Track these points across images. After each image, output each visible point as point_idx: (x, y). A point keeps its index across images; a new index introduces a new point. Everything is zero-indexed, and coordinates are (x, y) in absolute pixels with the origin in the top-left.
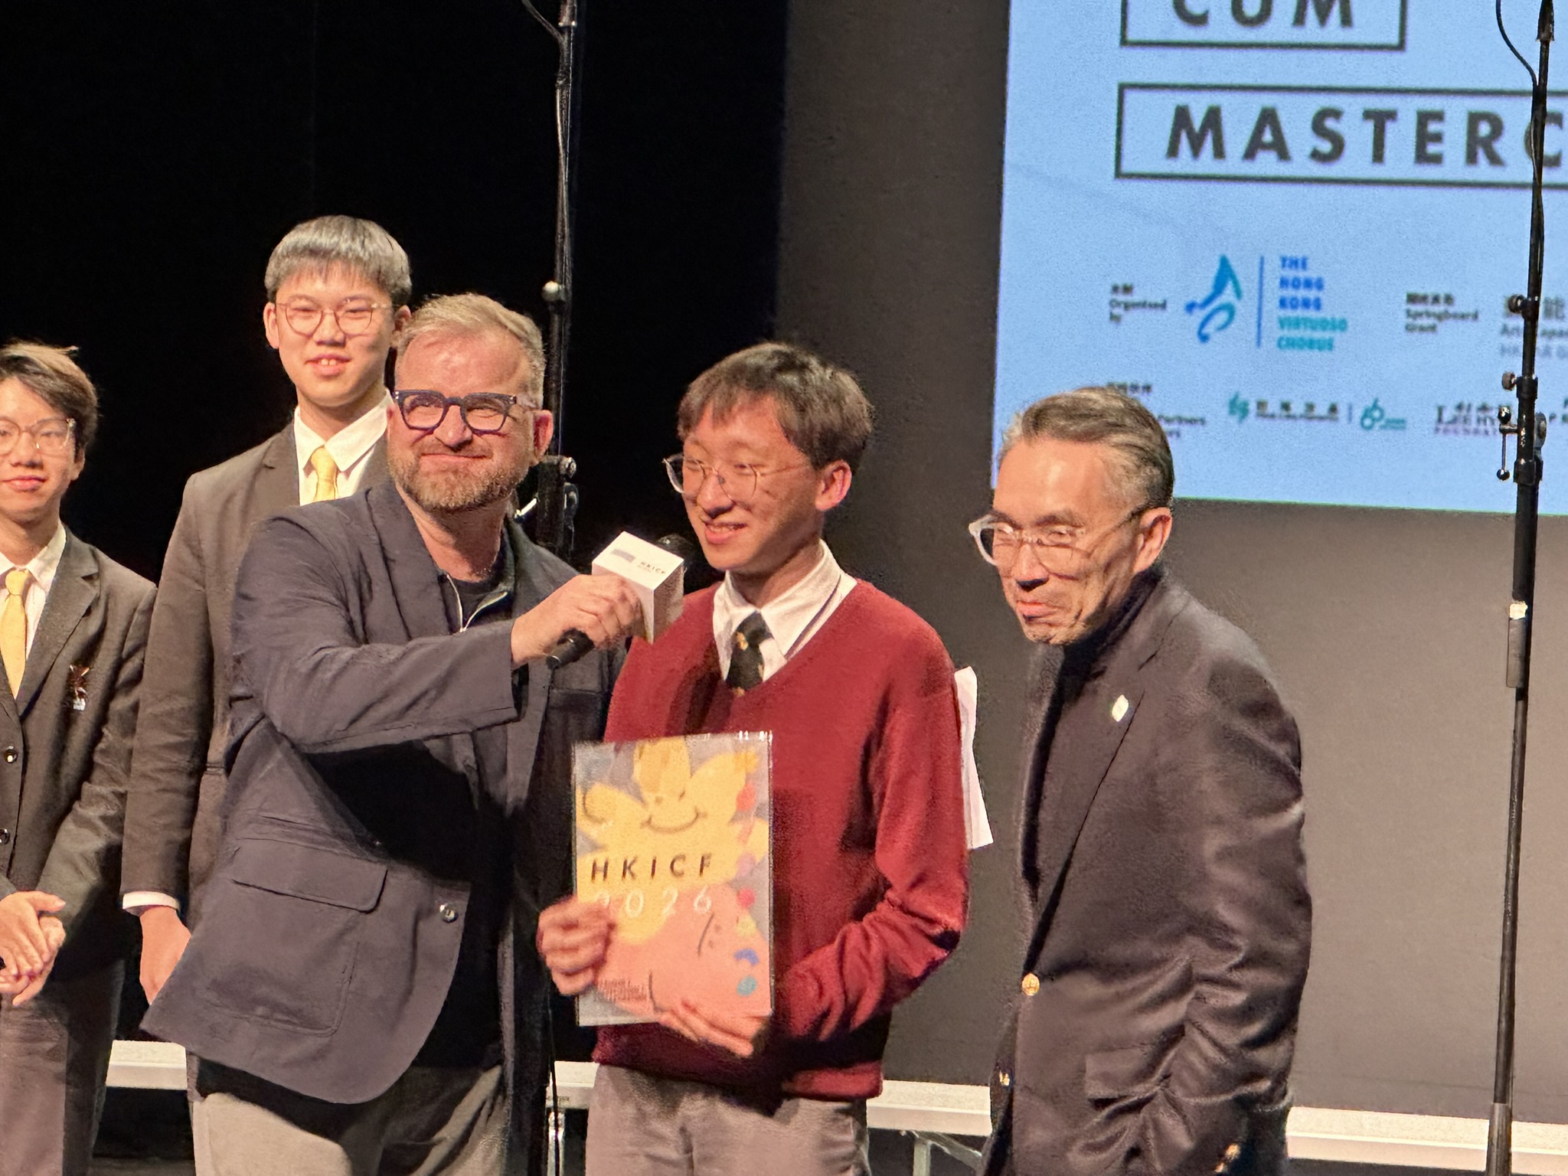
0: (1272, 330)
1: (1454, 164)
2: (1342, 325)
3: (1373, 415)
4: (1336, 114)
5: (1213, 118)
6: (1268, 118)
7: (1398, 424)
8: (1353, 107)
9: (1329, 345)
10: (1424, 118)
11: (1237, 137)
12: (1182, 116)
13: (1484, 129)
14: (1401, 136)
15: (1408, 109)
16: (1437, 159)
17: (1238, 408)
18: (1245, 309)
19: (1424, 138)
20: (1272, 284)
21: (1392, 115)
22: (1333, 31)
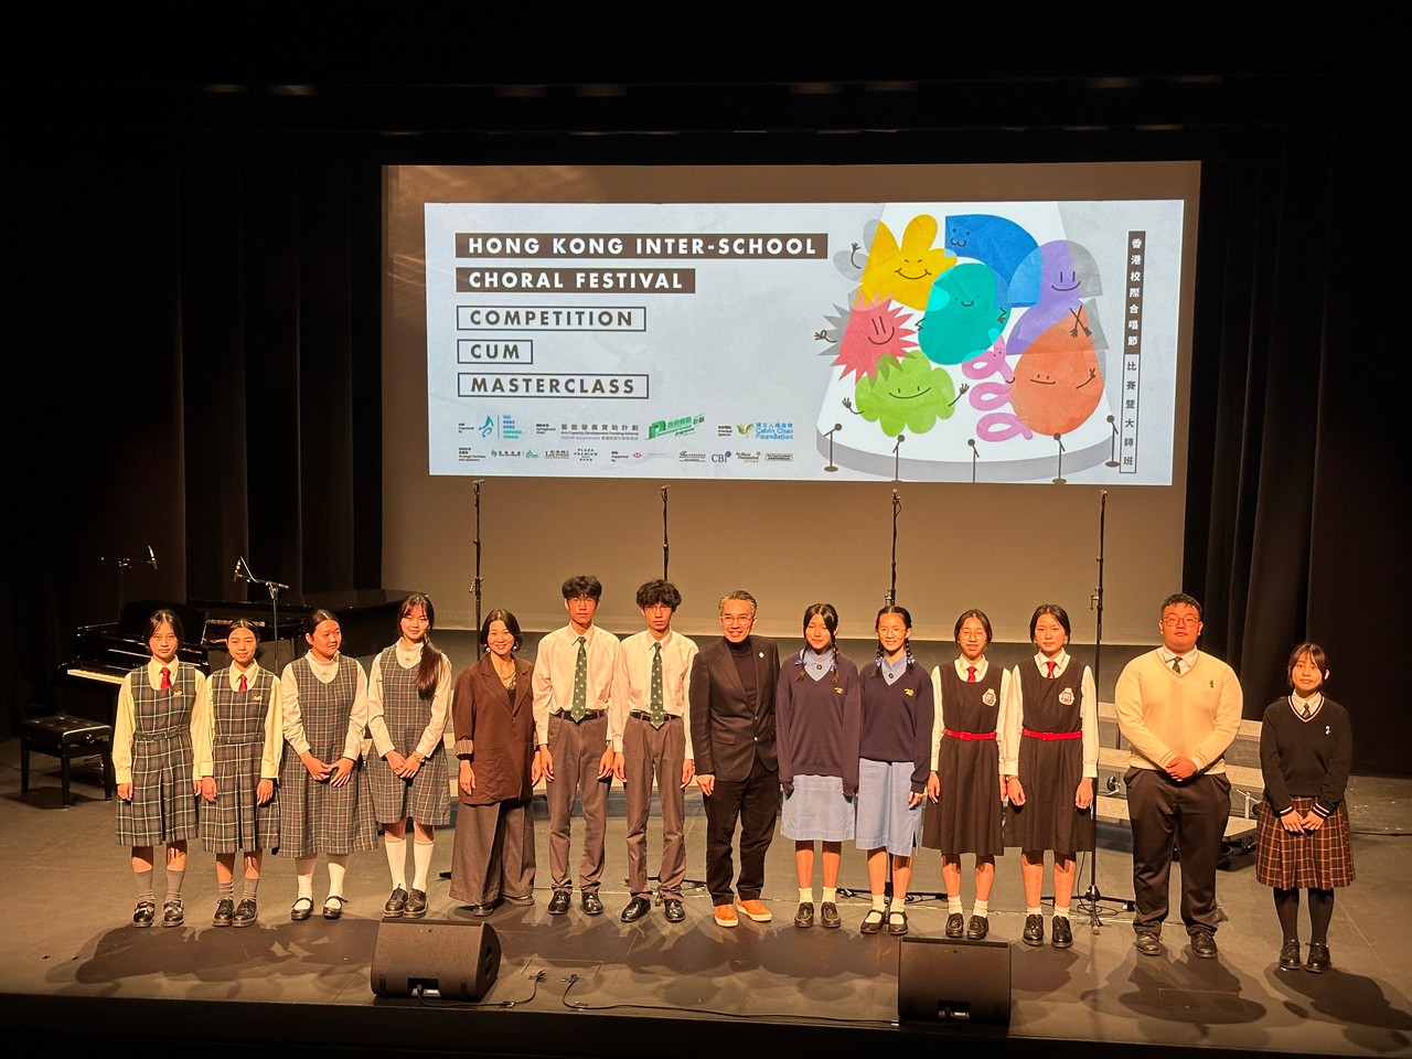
0: (502, 434)
1: (547, 392)
2: (520, 432)
3: (529, 454)
4: (516, 380)
5: (483, 381)
6: (498, 381)
7: (536, 456)
8: (520, 378)
9: (517, 437)
10: (538, 381)
11: (490, 386)
12: (475, 381)
13: (554, 383)
14: (533, 385)
15: (534, 378)
16: (543, 391)
17: (494, 453)
18: (495, 429)
19: (539, 385)
20: (501, 422)
21: (530, 380)
22: (514, 359)
